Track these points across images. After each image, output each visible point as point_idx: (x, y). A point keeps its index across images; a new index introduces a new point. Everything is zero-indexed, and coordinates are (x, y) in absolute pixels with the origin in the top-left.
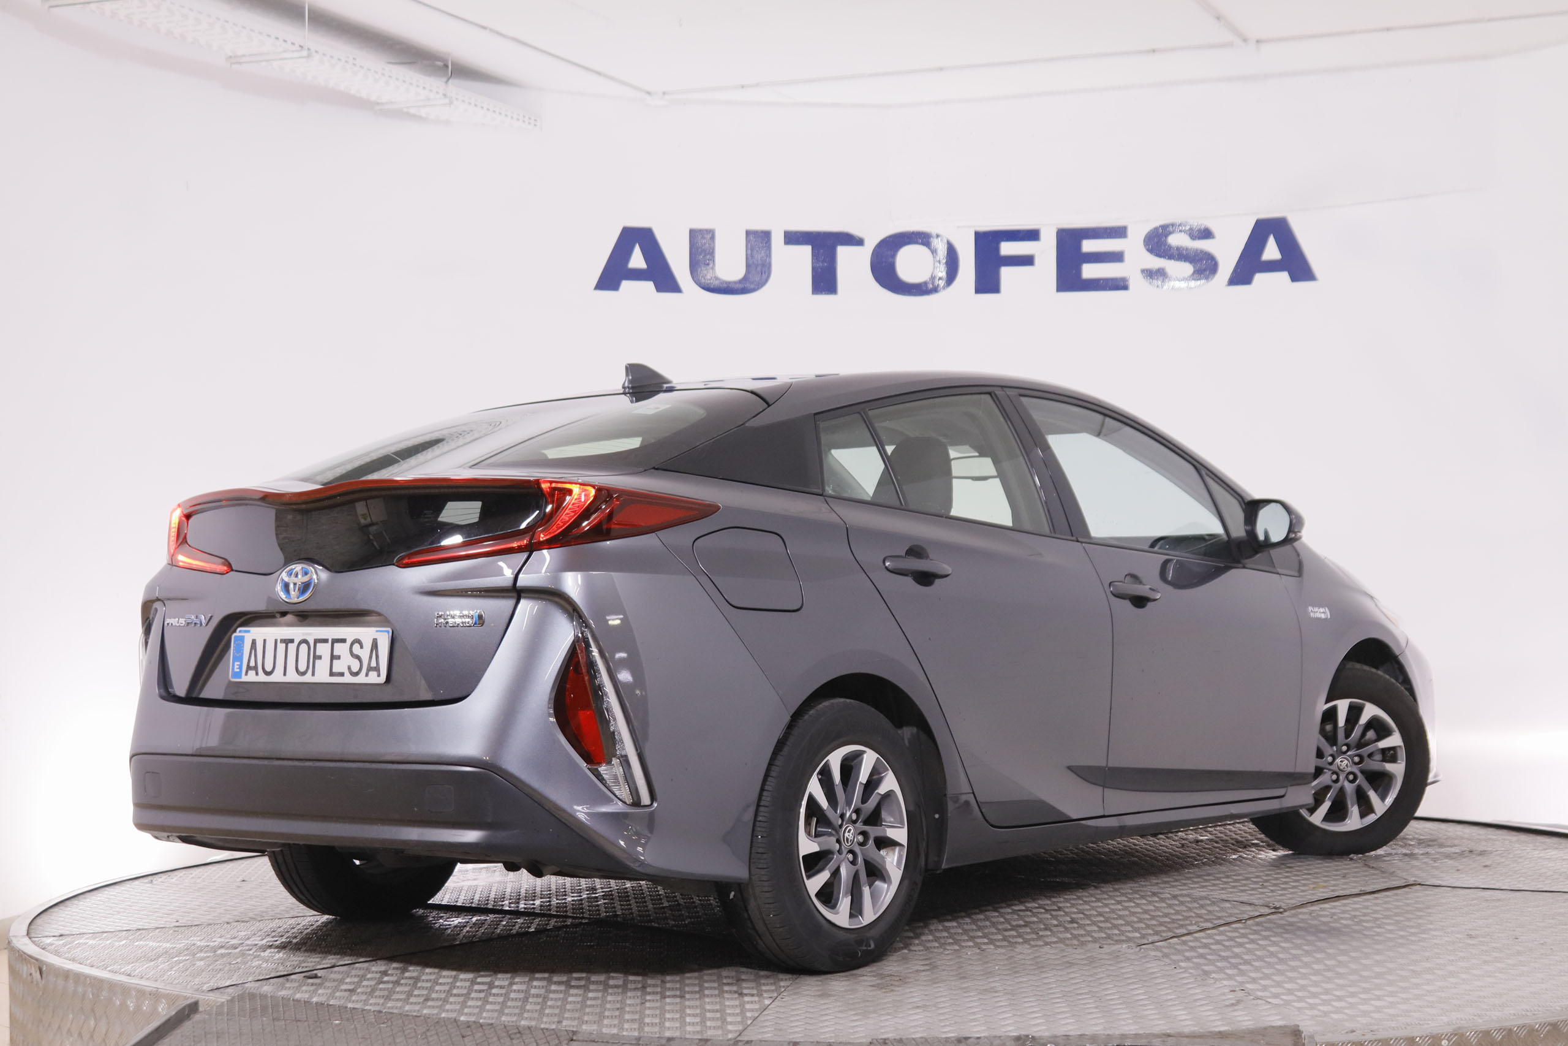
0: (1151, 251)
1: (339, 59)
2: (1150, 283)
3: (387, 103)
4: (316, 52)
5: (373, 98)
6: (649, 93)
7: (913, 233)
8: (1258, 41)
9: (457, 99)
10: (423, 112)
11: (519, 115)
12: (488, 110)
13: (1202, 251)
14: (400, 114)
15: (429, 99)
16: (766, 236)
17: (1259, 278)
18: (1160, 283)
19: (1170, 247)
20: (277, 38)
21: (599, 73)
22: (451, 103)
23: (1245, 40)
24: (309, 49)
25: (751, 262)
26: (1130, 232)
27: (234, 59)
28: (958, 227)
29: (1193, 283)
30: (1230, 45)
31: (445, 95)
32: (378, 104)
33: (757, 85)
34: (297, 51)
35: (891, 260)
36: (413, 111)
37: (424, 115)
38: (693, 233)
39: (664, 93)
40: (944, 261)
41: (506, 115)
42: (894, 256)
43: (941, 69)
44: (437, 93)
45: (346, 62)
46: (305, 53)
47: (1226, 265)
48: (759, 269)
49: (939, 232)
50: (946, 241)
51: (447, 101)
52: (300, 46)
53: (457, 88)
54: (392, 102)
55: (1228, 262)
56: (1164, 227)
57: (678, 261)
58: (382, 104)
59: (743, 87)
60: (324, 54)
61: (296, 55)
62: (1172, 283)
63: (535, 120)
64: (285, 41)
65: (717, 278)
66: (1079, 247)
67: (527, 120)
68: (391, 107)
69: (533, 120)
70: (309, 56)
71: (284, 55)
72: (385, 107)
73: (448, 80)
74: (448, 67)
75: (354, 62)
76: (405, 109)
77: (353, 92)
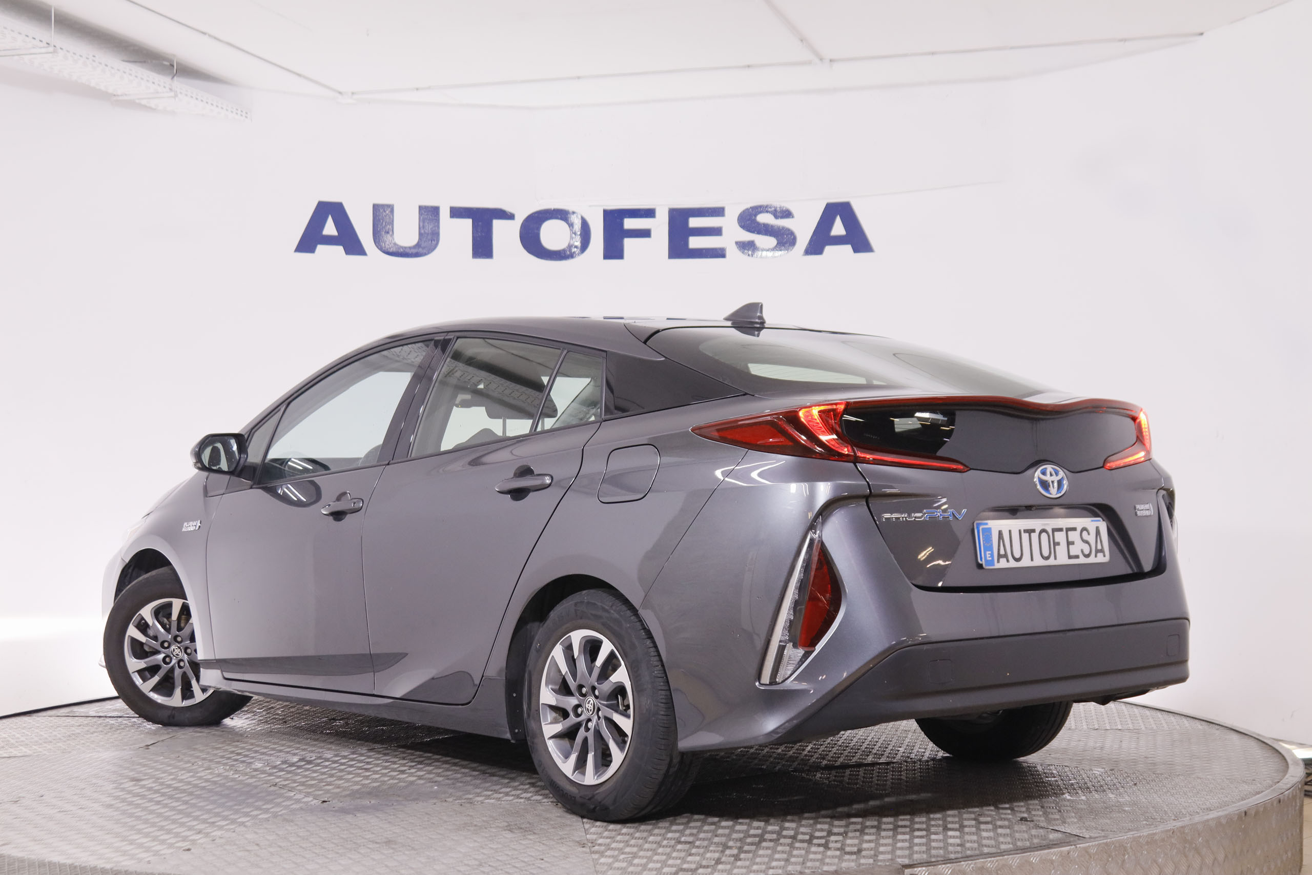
0: (743, 227)
1: (81, 56)
2: (743, 253)
3: (122, 95)
4: (61, 49)
5: (110, 90)
6: (340, 93)
7: (554, 210)
8: (831, 61)
9: (181, 93)
10: (152, 103)
11: (232, 108)
12: (207, 103)
13: (783, 228)
14: (130, 104)
15: (157, 93)
16: (435, 211)
18: (750, 253)
19: (758, 224)
20: (27, 36)
22: (176, 96)
23: (821, 59)
24: (55, 46)
25: (422, 231)
26: (727, 212)
28: (590, 206)
29: (778, 253)
30: (809, 63)
31: (171, 89)
32: (115, 95)
33: (429, 88)
34: (44, 47)
35: (536, 231)
36: (144, 102)
37: (152, 106)
38: (376, 208)
39: (353, 93)
40: (579, 233)
41: (222, 108)
42: (539, 229)
43: (579, 78)
44: (164, 87)
45: (87, 58)
46: (51, 49)
47: (804, 239)
48: (429, 237)
49: (575, 210)
50: (580, 217)
51: (172, 94)
52: (48, 44)
53: (180, 84)
54: (126, 95)
55: (804, 235)
56: (753, 208)
57: (363, 229)
58: (118, 95)
59: (417, 89)
60: (68, 51)
61: (43, 50)
62: (760, 253)
63: (246, 113)
64: (34, 38)
65: (395, 244)
66: (687, 223)
67: (239, 112)
68: (125, 98)
69: (244, 112)
70: (55, 52)
71: (33, 51)
72: (121, 98)
73: (173, 77)
74: (173, 66)
75: (94, 58)
76: (137, 101)
77: (92, 85)
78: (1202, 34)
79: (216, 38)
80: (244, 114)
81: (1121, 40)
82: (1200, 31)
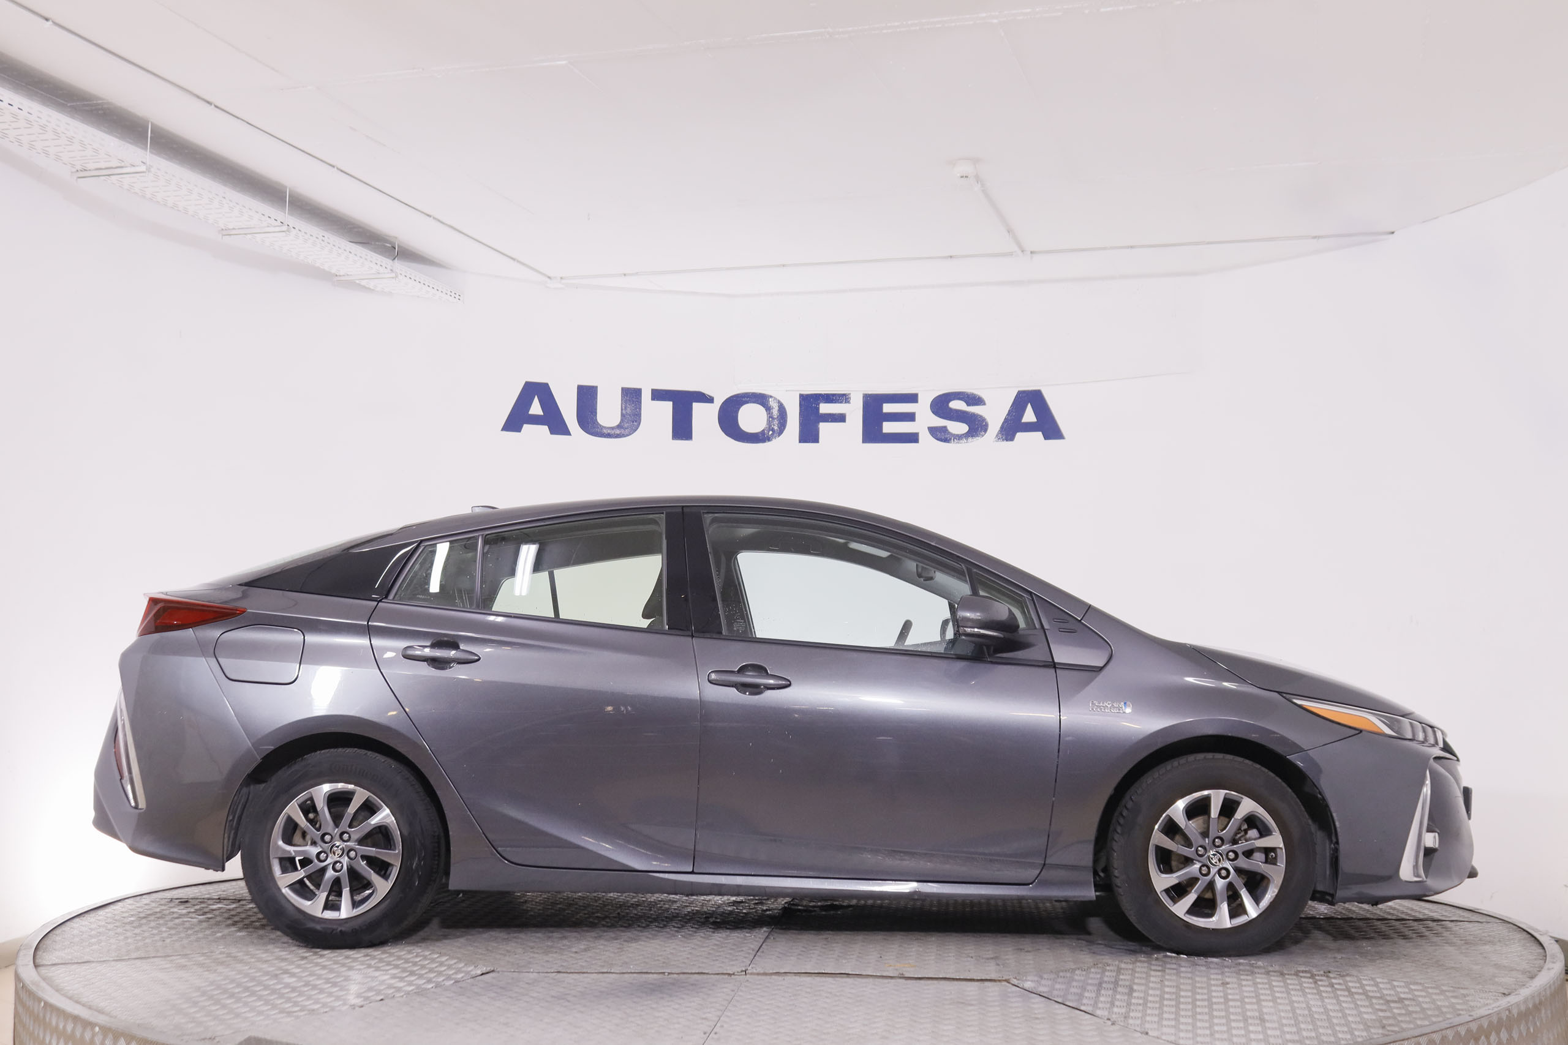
1: (311, 235)
3: (344, 275)
5: (333, 271)
6: (549, 277)
8: (1031, 253)
9: (401, 274)
10: (371, 285)
11: (448, 290)
12: (424, 285)
14: (351, 285)
15: (379, 273)
20: (263, 215)
21: (513, 259)
22: (395, 276)
23: (1023, 251)
24: (288, 226)
27: (225, 232)
28: (787, 391)
30: (1012, 254)
31: (390, 272)
32: (337, 275)
33: (634, 273)
34: (278, 226)
36: (363, 283)
37: (372, 288)
39: (561, 278)
41: (439, 291)
44: (386, 268)
45: (316, 238)
46: (285, 228)
51: (393, 275)
52: (281, 222)
53: (399, 266)
54: (348, 276)
57: (568, 407)
58: (340, 276)
59: (625, 275)
60: (300, 230)
61: (279, 229)
63: (460, 295)
64: (269, 217)
67: (453, 294)
68: (347, 278)
69: (458, 294)
70: (288, 231)
71: (268, 229)
72: (342, 278)
73: (394, 259)
74: (395, 248)
75: (323, 238)
76: (357, 282)
77: (317, 265)
78: (1393, 233)
79: (440, 221)
80: (457, 296)
81: (1315, 237)
82: (1393, 231)
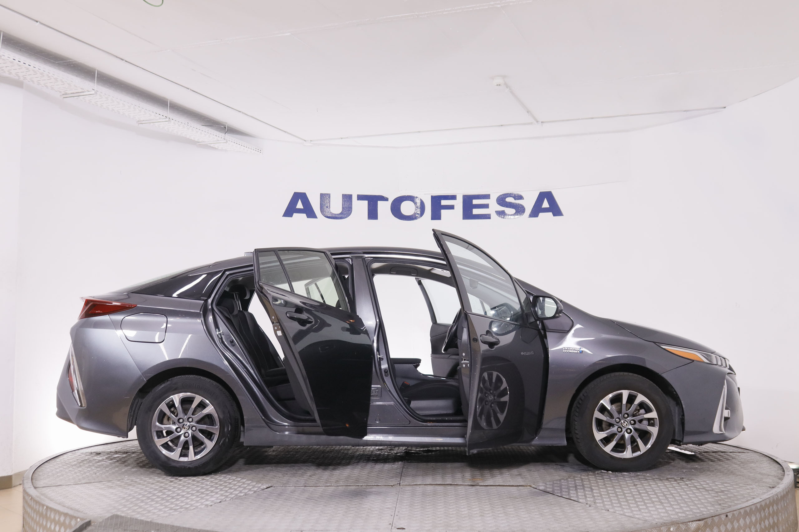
1: (181, 123)
4: (172, 119)
5: (196, 140)
6: (305, 141)
8: (542, 122)
9: (229, 141)
10: (216, 146)
11: (254, 148)
12: (242, 145)
14: (206, 146)
15: (218, 141)
17: (541, 215)
20: (156, 113)
21: (285, 132)
22: (227, 142)
23: (537, 122)
24: (169, 118)
27: (140, 122)
28: (425, 194)
30: (531, 123)
31: (224, 139)
32: (198, 142)
33: (347, 138)
36: (212, 145)
37: (217, 148)
39: (311, 141)
41: (249, 148)
43: (419, 132)
44: (221, 138)
45: (184, 124)
46: (167, 119)
47: (529, 209)
51: (225, 141)
52: (166, 117)
53: (228, 136)
55: (529, 207)
57: (316, 205)
59: (342, 138)
60: (175, 121)
61: (164, 120)
64: (160, 115)
67: (257, 150)
68: (203, 143)
69: (259, 150)
70: (169, 121)
71: (159, 120)
72: (201, 143)
73: (226, 133)
74: (225, 128)
75: (188, 124)
76: (209, 145)
77: (188, 137)
78: (725, 108)
79: (245, 114)
80: (259, 151)
82: (725, 106)
